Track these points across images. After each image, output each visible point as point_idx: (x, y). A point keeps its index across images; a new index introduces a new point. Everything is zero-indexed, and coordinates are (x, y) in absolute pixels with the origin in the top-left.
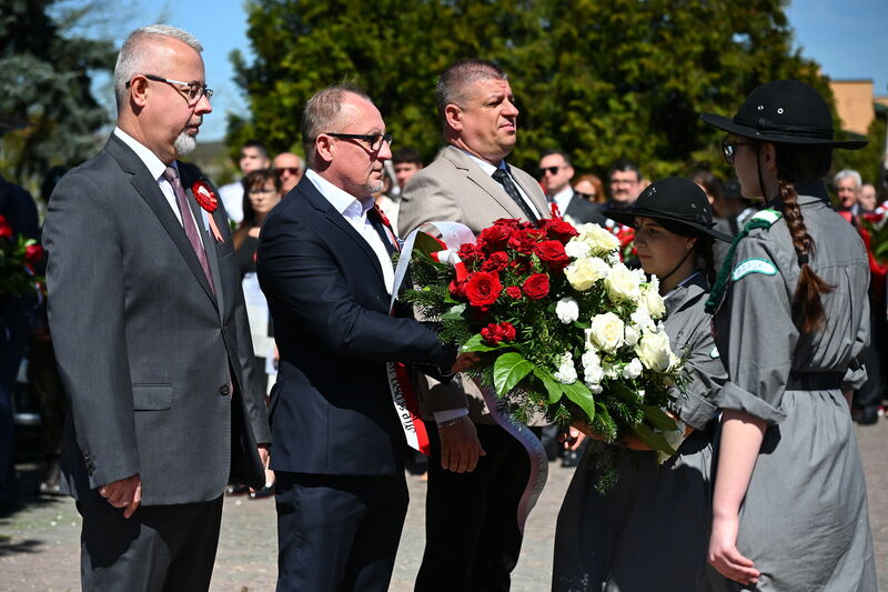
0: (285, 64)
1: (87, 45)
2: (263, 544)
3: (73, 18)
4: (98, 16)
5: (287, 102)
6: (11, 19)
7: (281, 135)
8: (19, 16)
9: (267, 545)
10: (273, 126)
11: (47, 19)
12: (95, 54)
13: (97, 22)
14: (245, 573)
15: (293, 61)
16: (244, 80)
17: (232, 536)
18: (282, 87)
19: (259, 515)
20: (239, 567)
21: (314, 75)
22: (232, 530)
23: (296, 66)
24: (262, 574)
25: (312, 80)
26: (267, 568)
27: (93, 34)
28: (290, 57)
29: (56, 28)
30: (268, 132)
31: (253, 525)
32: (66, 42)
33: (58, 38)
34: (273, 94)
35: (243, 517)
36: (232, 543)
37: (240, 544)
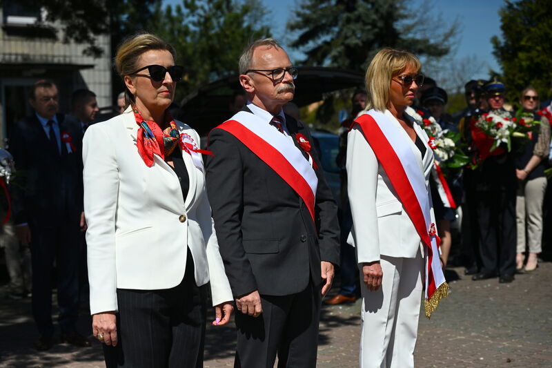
0: (523, 43)
1: (415, 42)
2: (519, 326)
3: (408, 29)
4: (421, 27)
5: (524, 63)
6: (376, 30)
7: (521, 82)
8: (381, 29)
9: (522, 327)
10: (516, 78)
11: (394, 30)
12: (420, 46)
13: (420, 30)
14: (509, 347)
15: (527, 41)
16: (499, 53)
17: (499, 319)
18: (521, 55)
19: (515, 305)
20: (504, 343)
21: (539, 48)
22: (498, 315)
23: (529, 44)
24: (520, 349)
25: (538, 51)
26: (523, 345)
27: (419, 37)
28: (525, 39)
29: (399, 34)
30: (513, 81)
31: (512, 312)
32: (404, 41)
33: (400, 39)
34: (516, 60)
35: (505, 306)
36: (499, 325)
37: (504, 326)
